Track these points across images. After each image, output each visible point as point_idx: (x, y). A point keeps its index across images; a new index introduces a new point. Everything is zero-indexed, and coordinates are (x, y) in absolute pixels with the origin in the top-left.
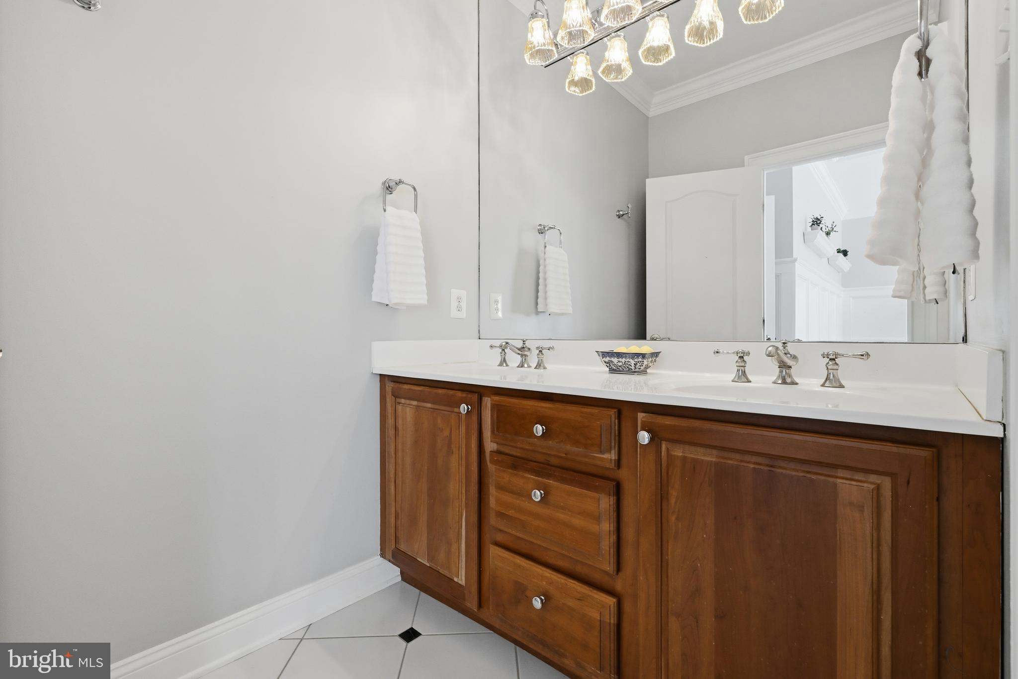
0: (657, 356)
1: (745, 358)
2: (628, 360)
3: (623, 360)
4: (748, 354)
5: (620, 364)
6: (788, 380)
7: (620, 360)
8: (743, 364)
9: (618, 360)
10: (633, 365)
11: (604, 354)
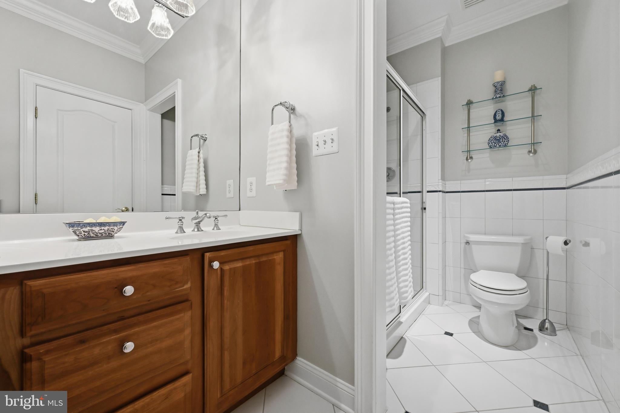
0: (124, 225)
1: (183, 220)
2: (112, 227)
3: (106, 228)
4: (183, 218)
5: (102, 231)
6: (200, 230)
7: (103, 228)
8: (182, 224)
9: (101, 228)
10: (116, 230)
11: (71, 225)
